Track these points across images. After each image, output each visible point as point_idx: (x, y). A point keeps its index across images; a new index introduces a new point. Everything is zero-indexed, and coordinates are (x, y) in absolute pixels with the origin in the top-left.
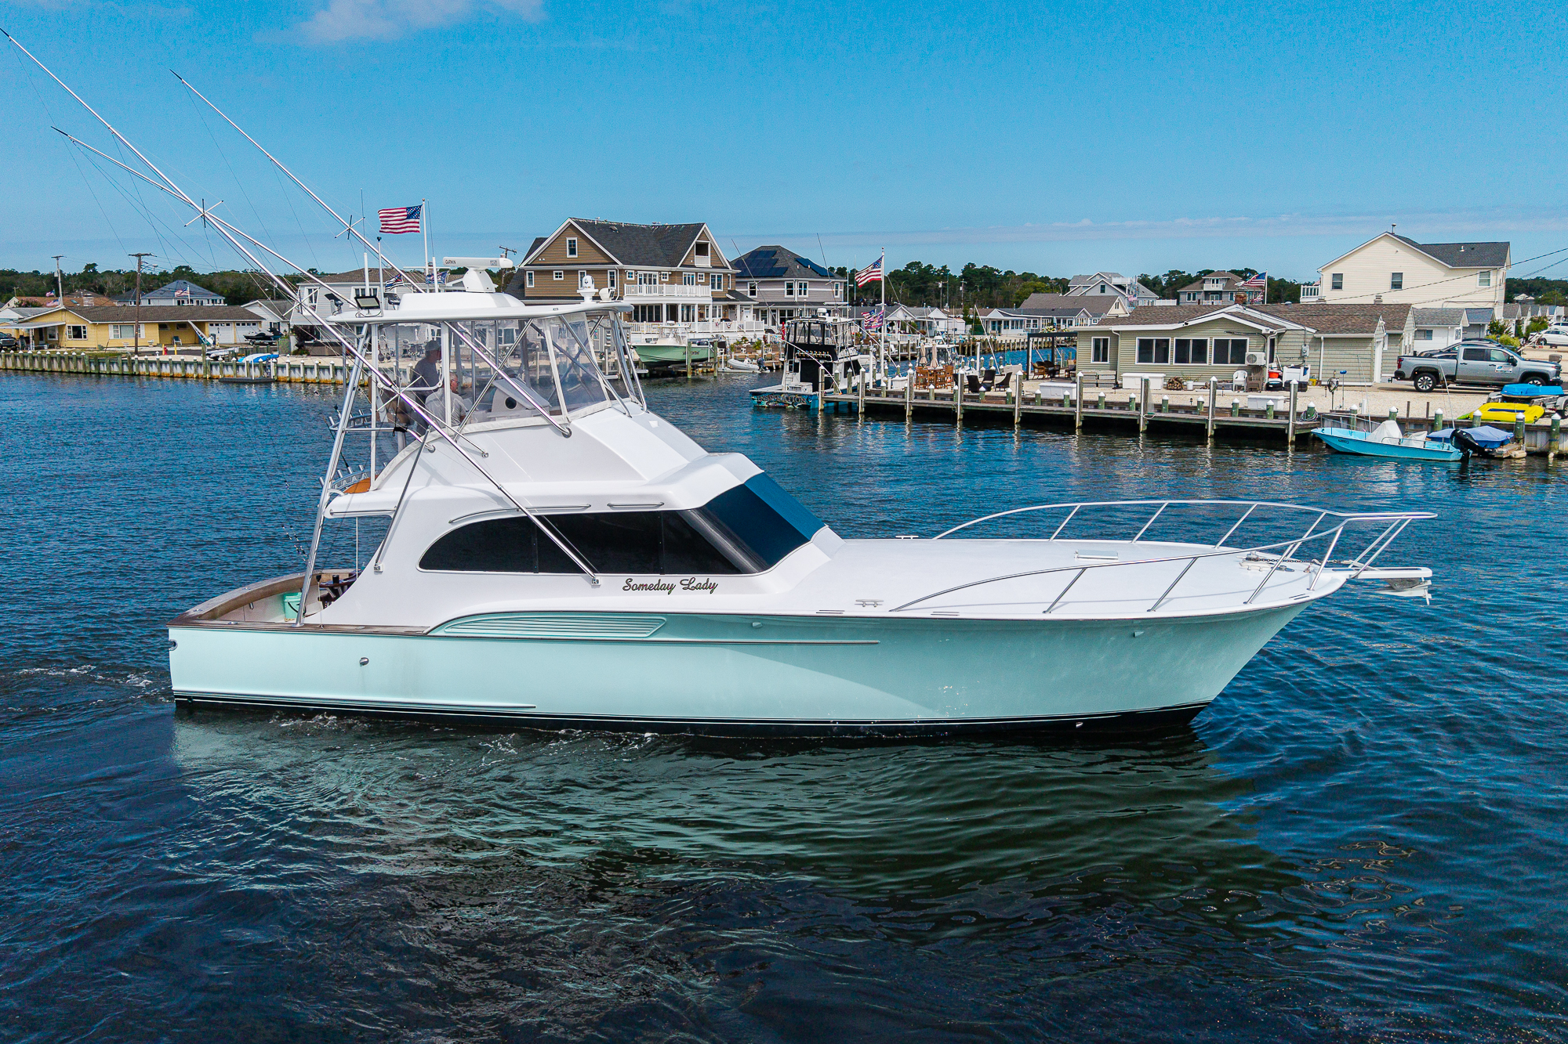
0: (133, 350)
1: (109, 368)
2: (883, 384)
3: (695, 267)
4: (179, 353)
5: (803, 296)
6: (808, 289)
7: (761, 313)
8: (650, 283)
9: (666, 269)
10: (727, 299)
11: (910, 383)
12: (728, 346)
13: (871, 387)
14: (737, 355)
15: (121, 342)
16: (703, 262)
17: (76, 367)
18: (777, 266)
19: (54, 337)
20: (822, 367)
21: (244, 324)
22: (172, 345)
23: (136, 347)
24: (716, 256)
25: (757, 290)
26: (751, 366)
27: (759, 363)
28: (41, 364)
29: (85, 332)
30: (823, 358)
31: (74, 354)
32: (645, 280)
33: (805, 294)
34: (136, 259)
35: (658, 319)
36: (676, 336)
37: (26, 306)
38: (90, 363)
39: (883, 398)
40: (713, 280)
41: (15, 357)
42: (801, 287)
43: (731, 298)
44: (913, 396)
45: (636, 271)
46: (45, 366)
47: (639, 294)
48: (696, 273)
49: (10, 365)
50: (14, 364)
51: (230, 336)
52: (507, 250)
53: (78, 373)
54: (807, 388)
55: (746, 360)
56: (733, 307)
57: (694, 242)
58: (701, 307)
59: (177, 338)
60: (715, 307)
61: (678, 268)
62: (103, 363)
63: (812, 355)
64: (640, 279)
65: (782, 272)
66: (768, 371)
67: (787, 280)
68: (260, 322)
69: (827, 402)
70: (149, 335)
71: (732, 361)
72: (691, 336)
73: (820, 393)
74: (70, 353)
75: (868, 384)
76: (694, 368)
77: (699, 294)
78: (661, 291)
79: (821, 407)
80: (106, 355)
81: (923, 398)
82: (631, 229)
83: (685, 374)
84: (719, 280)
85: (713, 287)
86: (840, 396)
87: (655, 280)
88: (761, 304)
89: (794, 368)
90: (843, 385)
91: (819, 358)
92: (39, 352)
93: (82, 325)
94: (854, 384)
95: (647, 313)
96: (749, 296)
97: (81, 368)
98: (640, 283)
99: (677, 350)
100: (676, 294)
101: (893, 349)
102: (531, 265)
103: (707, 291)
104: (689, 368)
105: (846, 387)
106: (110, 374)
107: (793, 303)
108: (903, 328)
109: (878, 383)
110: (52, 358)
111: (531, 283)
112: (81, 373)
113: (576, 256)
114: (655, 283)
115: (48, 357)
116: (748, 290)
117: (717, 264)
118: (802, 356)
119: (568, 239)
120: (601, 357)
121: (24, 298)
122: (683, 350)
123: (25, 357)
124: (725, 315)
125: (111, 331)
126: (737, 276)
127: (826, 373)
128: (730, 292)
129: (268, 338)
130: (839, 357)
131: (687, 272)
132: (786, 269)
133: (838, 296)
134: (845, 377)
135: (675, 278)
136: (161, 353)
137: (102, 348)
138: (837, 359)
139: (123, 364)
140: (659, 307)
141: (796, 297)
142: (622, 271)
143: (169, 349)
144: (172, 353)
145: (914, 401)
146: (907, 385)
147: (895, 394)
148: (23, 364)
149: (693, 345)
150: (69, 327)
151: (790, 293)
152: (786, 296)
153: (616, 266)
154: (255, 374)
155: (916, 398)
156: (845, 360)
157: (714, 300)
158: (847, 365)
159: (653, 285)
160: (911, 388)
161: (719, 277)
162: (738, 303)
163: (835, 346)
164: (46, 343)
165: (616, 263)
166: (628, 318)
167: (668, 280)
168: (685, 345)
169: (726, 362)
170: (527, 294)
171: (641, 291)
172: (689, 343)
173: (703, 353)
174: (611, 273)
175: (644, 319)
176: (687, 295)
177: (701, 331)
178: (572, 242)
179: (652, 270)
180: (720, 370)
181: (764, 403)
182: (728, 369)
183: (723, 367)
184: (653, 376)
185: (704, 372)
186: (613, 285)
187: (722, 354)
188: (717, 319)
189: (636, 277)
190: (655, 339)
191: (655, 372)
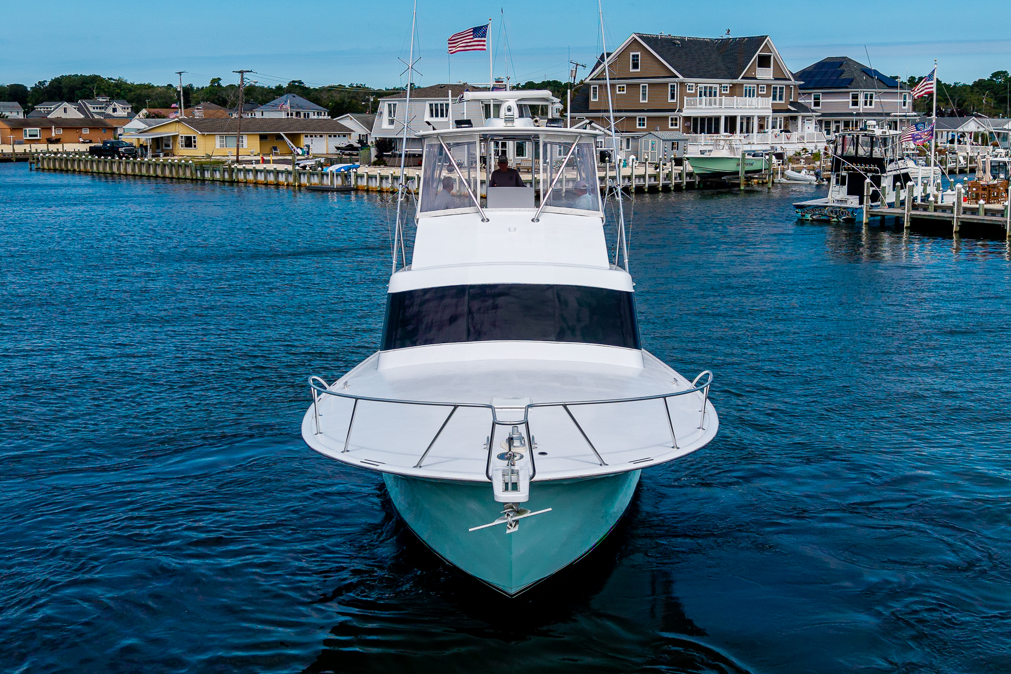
0: (235, 158)
1: (212, 175)
2: (932, 198)
3: (755, 79)
4: (275, 162)
5: (868, 106)
6: (874, 100)
7: (824, 123)
8: (710, 96)
9: (727, 82)
10: (789, 111)
11: (959, 198)
12: (785, 157)
13: (919, 201)
14: (795, 166)
15: (226, 151)
16: (766, 74)
17: (185, 174)
18: (844, 76)
19: (169, 146)
20: (868, 180)
21: (335, 136)
22: (268, 155)
23: (238, 156)
24: (778, 68)
25: (821, 101)
26: (808, 177)
27: (817, 175)
28: (155, 171)
29: (195, 142)
30: (870, 171)
31: (183, 161)
32: (705, 93)
33: (871, 104)
34: (239, 75)
35: (717, 131)
36: (731, 148)
37: (153, 117)
38: (196, 170)
39: (931, 213)
40: (775, 92)
41: (134, 164)
42: (866, 97)
43: (793, 109)
44: (962, 211)
45: (696, 83)
46: (159, 173)
47: (699, 106)
48: (758, 85)
49: (129, 171)
50: (133, 170)
51: (323, 146)
52: (577, 65)
53: (185, 179)
54: (853, 202)
55: (803, 172)
56: (795, 118)
57: (756, 55)
58: (762, 119)
59: (275, 148)
60: (775, 119)
61: (739, 80)
62: (208, 170)
63: (859, 168)
64: (701, 93)
65: (849, 83)
66: (826, 183)
67: (852, 91)
68: (350, 134)
69: (872, 216)
70: (250, 146)
71: (789, 172)
72: (748, 148)
73: (864, 206)
74: (180, 160)
75: (915, 199)
76: (748, 179)
77: (759, 106)
78: (721, 104)
79: (865, 220)
80: (211, 163)
81: (973, 213)
82: (694, 42)
83: (739, 185)
84: (781, 92)
85: (774, 99)
86: (886, 210)
87: (715, 93)
88: (823, 115)
89: (841, 181)
90: (891, 198)
91: (866, 171)
92: (154, 160)
93: (192, 135)
94: (902, 198)
95: (708, 125)
96: (813, 108)
97: (188, 175)
98: (701, 96)
99: (731, 161)
100: (735, 107)
101: (962, 161)
102: (595, 79)
103: (768, 103)
104: (742, 180)
105: (893, 200)
106: (213, 180)
107: (858, 114)
108: (976, 139)
109: (925, 198)
110: (164, 165)
111: (595, 97)
112: (188, 179)
114: (715, 96)
115: (161, 165)
116: (812, 101)
117: (780, 75)
118: (849, 169)
119: (632, 54)
120: (657, 168)
121: (152, 110)
122: (737, 162)
123: (142, 164)
124: (785, 126)
125: (218, 140)
126: (801, 87)
127: (872, 186)
128: (792, 104)
129: (356, 149)
130: (887, 170)
131: (748, 84)
132: (852, 80)
133: (906, 107)
134: (894, 190)
135: (735, 90)
136: (257, 162)
137: (209, 156)
138: (885, 172)
139: (224, 171)
140: (717, 119)
141: (861, 108)
142: (682, 84)
143: (265, 158)
144: (268, 162)
145: (963, 216)
146: (955, 200)
147: (944, 209)
148: (140, 170)
149: (747, 157)
150: (182, 137)
151: (855, 103)
152: (851, 107)
153: (676, 80)
154: (338, 182)
155: (964, 213)
156: (895, 173)
157: (774, 111)
158: (896, 178)
159: (713, 98)
160: (959, 203)
161: (781, 88)
162: (800, 115)
163: (883, 159)
164: (162, 151)
165: (677, 77)
166: (687, 130)
167: (728, 92)
168: (739, 156)
169: (783, 174)
170: (591, 108)
171: (700, 104)
172: (743, 155)
173: (759, 164)
174: (671, 86)
175: (702, 131)
176: (747, 107)
177: (758, 142)
178: (635, 57)
179: (714, 83)
180: (776, 181)
181: (808, 217)
182: (784, 180)
183: (779, 178)
184: (706, 187)
185: (758, 183)
186: (673, 98)
187: (779, 165)
188: (777, 130)
189: (696, 90)
190: (710, 151)
191: (709, 183)
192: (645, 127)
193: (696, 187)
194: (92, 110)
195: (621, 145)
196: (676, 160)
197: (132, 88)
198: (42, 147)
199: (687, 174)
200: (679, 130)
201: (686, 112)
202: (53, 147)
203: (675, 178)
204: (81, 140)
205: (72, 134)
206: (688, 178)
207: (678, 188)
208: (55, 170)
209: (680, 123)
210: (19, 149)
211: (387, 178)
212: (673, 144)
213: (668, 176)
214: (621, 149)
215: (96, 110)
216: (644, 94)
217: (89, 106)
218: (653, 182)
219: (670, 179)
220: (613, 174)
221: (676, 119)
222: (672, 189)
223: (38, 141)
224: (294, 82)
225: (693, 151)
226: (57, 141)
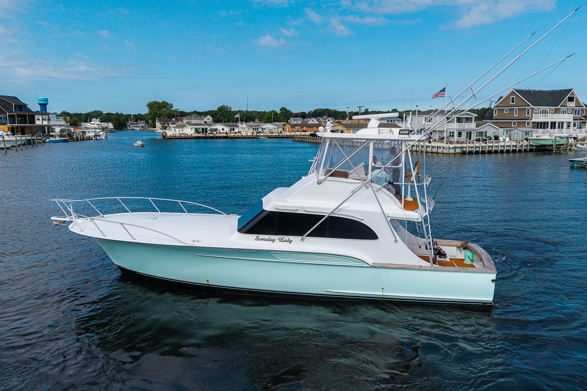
3: (567, 106)
8: (545, 113)
9: (553, 108)
10: (582, 119)
12: (578, 139)
14: (582, 143)
16: (571, 104)
24: (577, 102)
32: (543, 112)
34: (359, 108)
35: (547, 128)
36: (550, 135)
40: (576, 112)
43: (584, 119)
45: (539, 108)
48: (568, 109)
52: (492, 101)
55: (585, 145)
56: (584, 123)
57: (567, 96)
58: (568, 123)
60: (575, 123)
61: (559, 107)
64: (541, 112)
71: (579, 145)
72: (560, 135)
76: (558, 148)
77: (568, 118)
78: (549, 117)
82: (539, 92)
83: (553, 150)
84: (579, 112)
85: (575, 115)
87: (548, 112)
95: (543, 125)
98: (541, 113)
99: (549, 140)
100: (556, 118)
102: (496, 107)
103: (572, 116)
104: (554, 148)
111: (495, 114)
113: (514, 103)
114: (547, 113)
117: (578, 105)
119: (511, 97)
120: (517, 142)
121: (339, 120)
122: (553, 141)
124: (580, 126)
128: (583, 117)
131: (563, 109)
135: (556, 111)
140: (548, 123)
142: (532, 109)
149: (557, 138)
153: (530, 107)
157: (574, 120)
159: (546, 114)
161: (579, 110)
165: (530, 106)
166: (534, 127)
167: (553, 112)
168: (554, 138)
169: (576, 146)
170: (494, 118)
171: (540, 117)
172: (555, 138)
173: (563, 142)
174: (528, 110)
175: (541, 128)
176: (561, 118)
177: (565, 132)
178: (513, 98)
179: (547, 108)
180: (572, 148)
181: (575, 165)
182: (576, 148)
183: (574, 148)
184: (538, 151)
185: (564, 150)
186: (528, 114)
187: (575, 142)
188: (575, 128)
189: (539, 111)
190: (541, 136)
191: (540, 149)
192: (516, 126)
193: (534, 151)
194: (321, 120)
195: (504, 133)
196: (526, 139)
197: (339, 113)
198: (299, 133)
199: (530, 145)
200: (530, 127)
201: (533, 120)
202: (303, 133)
203: (525, 147)
204: (313, 131)
205: (311, 129)
206: (531, 147)
207: (525, 151)
208: (299, 141)
209: (531, 125)
210: (292, 134)
211: (414, 146)
212: (526, 133)
213: (522, 146)
214: (504, 135)
215: (323, 121)
216: (516, 113)
217: (320, 119)
218: (514, 148)
219: (522, 147)
220: (497, 144)
221: (529, 123)
222: (523, 151)
223: (299, 131)
224: (394, 109)
225: (534, 136)
226: (305, 131)
